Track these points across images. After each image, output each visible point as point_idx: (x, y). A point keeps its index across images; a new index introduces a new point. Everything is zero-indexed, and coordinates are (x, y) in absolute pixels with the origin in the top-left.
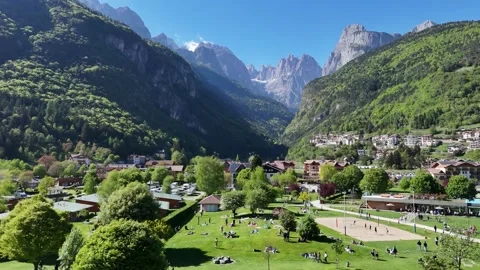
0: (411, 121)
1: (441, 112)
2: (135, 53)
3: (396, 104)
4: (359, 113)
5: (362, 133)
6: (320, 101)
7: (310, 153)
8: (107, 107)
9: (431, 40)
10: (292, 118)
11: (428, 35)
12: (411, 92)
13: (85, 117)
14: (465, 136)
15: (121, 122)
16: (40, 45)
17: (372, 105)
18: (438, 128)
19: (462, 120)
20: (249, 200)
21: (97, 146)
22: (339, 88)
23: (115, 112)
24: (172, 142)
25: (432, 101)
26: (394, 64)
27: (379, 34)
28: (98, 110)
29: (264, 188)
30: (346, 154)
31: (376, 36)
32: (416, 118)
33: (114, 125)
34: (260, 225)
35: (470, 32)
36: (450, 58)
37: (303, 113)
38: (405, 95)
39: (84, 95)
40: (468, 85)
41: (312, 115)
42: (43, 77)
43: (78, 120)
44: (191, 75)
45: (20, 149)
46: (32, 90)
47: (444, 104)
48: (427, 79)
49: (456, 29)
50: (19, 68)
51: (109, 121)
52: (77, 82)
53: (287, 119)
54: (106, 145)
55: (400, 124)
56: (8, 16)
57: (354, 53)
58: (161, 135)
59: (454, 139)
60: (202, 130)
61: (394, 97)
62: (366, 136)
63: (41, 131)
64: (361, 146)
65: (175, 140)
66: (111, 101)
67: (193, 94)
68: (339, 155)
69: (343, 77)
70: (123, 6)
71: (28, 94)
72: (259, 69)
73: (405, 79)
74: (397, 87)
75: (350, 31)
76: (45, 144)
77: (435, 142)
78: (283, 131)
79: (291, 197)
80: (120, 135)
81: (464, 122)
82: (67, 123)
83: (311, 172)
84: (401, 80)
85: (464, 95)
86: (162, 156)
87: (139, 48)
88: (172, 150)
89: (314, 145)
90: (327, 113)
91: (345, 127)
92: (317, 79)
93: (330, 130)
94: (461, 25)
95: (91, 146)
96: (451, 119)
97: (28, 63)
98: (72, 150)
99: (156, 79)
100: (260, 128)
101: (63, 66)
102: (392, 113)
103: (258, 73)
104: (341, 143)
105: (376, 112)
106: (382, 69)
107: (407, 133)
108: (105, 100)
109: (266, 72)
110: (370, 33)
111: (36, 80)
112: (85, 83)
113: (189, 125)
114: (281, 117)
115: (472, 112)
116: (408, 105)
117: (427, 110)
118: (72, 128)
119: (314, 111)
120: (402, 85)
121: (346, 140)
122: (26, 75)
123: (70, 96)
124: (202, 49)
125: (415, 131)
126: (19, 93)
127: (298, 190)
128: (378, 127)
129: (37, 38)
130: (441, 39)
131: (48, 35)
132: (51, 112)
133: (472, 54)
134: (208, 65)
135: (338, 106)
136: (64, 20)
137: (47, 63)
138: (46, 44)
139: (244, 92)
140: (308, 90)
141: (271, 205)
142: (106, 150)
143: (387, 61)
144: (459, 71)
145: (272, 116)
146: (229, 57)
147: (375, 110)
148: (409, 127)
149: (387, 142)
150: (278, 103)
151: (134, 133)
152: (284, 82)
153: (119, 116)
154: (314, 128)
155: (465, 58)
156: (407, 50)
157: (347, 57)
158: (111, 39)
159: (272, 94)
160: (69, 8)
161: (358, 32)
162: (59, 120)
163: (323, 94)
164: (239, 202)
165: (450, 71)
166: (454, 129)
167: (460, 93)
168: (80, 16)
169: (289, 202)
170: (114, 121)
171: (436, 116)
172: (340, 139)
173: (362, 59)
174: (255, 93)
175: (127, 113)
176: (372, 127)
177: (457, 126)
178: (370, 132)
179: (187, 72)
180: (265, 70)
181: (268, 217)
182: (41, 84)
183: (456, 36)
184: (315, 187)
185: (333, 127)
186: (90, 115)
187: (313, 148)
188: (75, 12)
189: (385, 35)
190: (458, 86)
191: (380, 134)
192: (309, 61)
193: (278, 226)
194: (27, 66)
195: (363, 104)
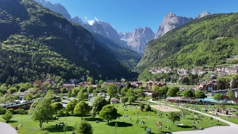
0: (195, 62)
1: (208, 58)
2: (66, 29)
3: (188, 54)
4: (172, 58)
5: (173, 67)
6: (153, 51)
7: (149, 77)
8: (57, 57)
9: (206, 23)
10: (140, 59)
11: (204, 20)
12: (195, 48)
13: (49, 62)
14: (218, 70)
15: (64, 64)
16: (24, 27)
17: (177, 54)
18: (206, 66)
19: (217, 62)
20: (129, 100)
21: (56, 75)
22: (163, 45)
23: (61, 59)
24: (87, 73)
25: (204, 53)
26: (188, 34)
27: (182, 18)
28: (53, 58)
29: (134, 96)
30: (165, 78)
31: (181, 19)
32: (197, 61)
33: (62, 65)
34: (134, 107)
35: (223, 19)
36: (213, 32)
37: (146, 57)
38: (193, 49)
39: (46, 51)
40: (220, 46)
41: (150, 58)
42: (28, 43)
43: (46, 63)
44: (92, 39)
45: (24, 77)
46: (24, 49)
47: (209, 55)
48: (202, 42)
49: (218, 17)
50: (17, 39)
51: (59, 63)
52: (42, 45)
53: (138, 60)
54: (59, 75)
55: (190, 63)
56: (9, 13)
57: (170, 27)
58: (81, 69)
59: (213, 71)
60: (99, 66)
61: (187, 50)
62: (174, 69)
63: (32, 69)
64: (172, 74)
65: (88, 71)
66: (58, 54)
67: (93, 48)
68: (162, 78)
69: (164, 40)
70: (57, 3)
71: (23, 51)
72: (124, 34)
73: (193, 42)
74: (189, 45)
75: (169, 16)
76: (34, 75)
77: (205, 72)
78: (136, 65)
79: (141, 98)
80: (65, 70)
81: (218, 63)
82: (42, 65)
83: (149, 87)
84: (191, 42)
85: (219, 51)
86: (83, 79)
87: (69, 27)
88: (87, 76)
89: (150, 73)
90: (157, 57)
91: (165, 64)
92: (152, 41)
93: (158, 65)
94: (219, 16)
95: (53, 75)
96: (212, 61)
97: (20, 36)
98: (45, 77)
99: (77, 41)
100: (125, 64)
101: (35, 37)
102: (187, 58)
103: (123, 36)
104: (163, 72)
105: (179, 57)
106: (183, 36)
107: (193, 68)
108: (56, 53)
109: (127, 35)
110: (178, 17)
111: (25, 44)
112: (46, 45)
113: (92, 63)
114: (135, 58)
115: (221, 59)
116: (194, 54)
117: (201, 58)
118: (44, 67)
119: (150, 56)
120: (192, 45)
121: (165, 70)
122: (20, 42)
123: (40, 52)
124: (96, 24)
125: (196, 67)
126: (18, 51)
127: (144, 96)
128: (180, 65)
129: (23, 24)
130: (211, 22)
131: (27, 22)
132: (34, 60)
133: (223, 31)
134: (99, 32)
135: (162, 54)
136: (34, 15)
137: (28, 36)
138: (27, 27)
139: (117, 46)
140: (148, 46)
141: (136, 101)
142: (60, 77)
143: (185, 32)
144: (217, 39)
145: (130, 58)
146: (110, 28)
147: (179, 56)
148: (194, 65)
149: (183, 72)
150: (133, 51)
151: (70, 69)
152: (136, 40)
153: (63, 61)
154: (151, 64)
155: (220, 33)
156: (195, 27)
157: (167, 29)
158: (56, 23)
159: (130, 46)
160: (36, 9)
161: (172, 17)
162: (38, 64)
163: (155, 48)
164: (126, 100)
165: (213, 39)
166: (213, 66)
167: (217, 49)
168: (41, 12)
169: (141, 100)
170: (61, 64)
171: (206, 60)
172: (162, 70)
173: (173, 31)
174: (122, 46)
175: (66, 59)
176: (177, 64)
177: (215, 65)
178: (176, 67)
179: (90, 37)
180: (127, 34)
181: (136, 105)
182: (27, 46)
183: (217, 21)
184: (151, 94)
185: (160, 64)
186: (51, 61)
187: (150, 74)
188: (39, 11)
189: (185, 18)
190: (216, 46)
191: (181, 68)
192: (148, 30)
193: (139, 107)
194: (20, 38)
195: (173, 53)
